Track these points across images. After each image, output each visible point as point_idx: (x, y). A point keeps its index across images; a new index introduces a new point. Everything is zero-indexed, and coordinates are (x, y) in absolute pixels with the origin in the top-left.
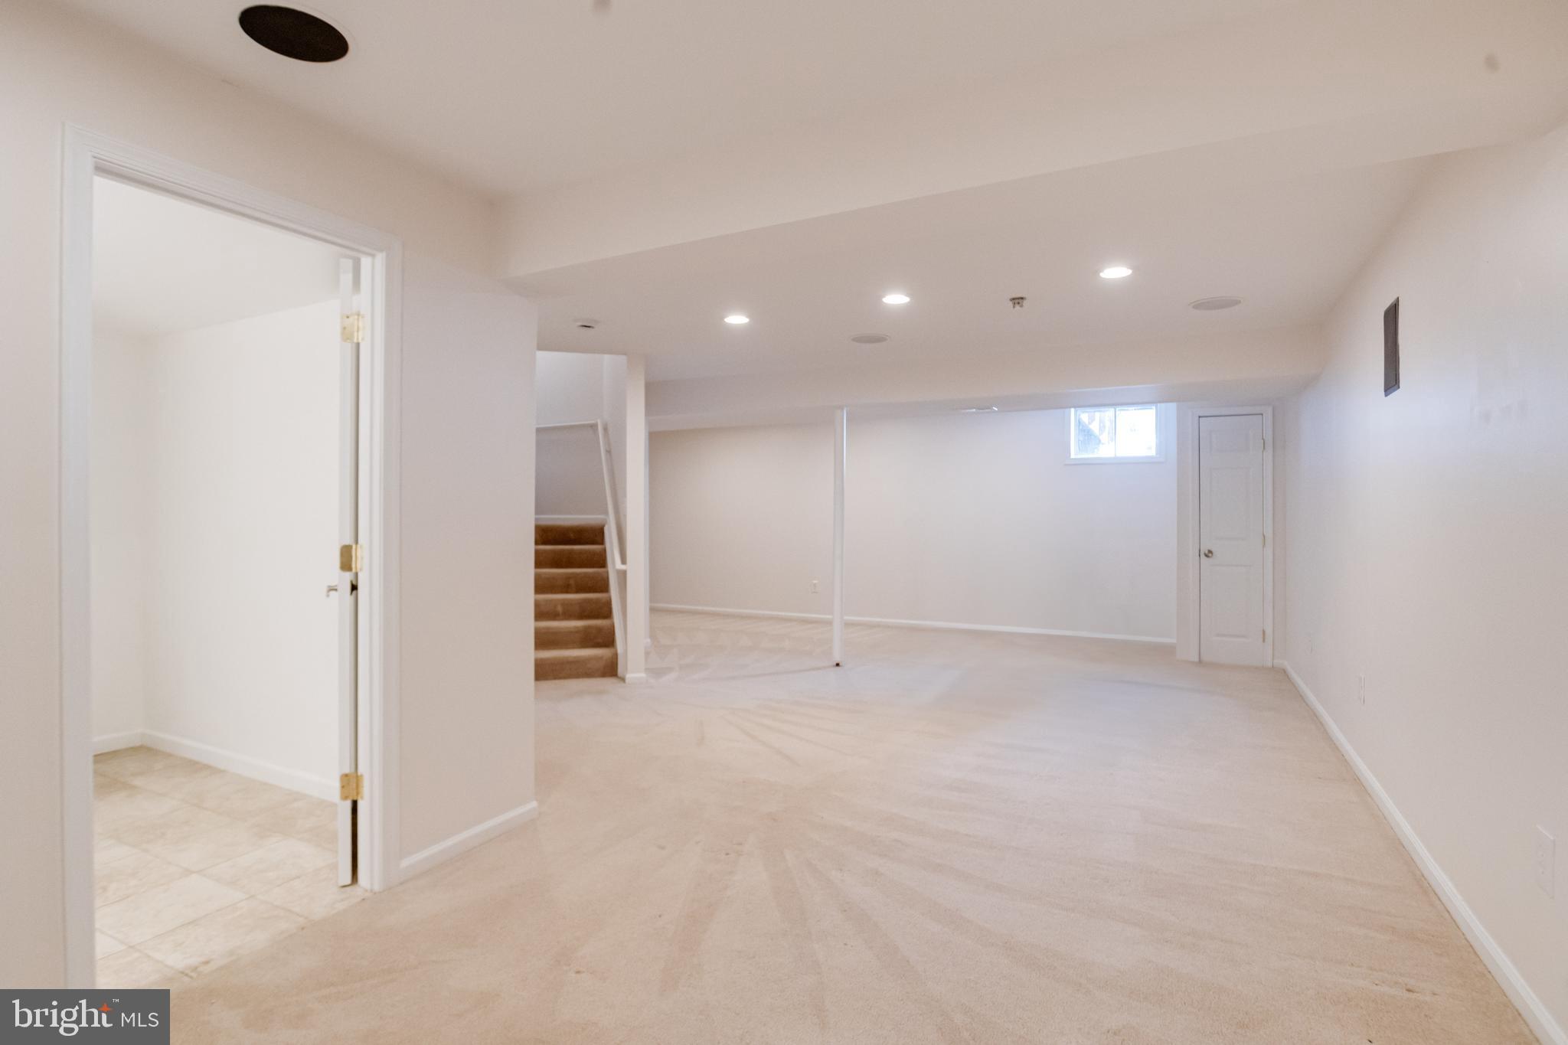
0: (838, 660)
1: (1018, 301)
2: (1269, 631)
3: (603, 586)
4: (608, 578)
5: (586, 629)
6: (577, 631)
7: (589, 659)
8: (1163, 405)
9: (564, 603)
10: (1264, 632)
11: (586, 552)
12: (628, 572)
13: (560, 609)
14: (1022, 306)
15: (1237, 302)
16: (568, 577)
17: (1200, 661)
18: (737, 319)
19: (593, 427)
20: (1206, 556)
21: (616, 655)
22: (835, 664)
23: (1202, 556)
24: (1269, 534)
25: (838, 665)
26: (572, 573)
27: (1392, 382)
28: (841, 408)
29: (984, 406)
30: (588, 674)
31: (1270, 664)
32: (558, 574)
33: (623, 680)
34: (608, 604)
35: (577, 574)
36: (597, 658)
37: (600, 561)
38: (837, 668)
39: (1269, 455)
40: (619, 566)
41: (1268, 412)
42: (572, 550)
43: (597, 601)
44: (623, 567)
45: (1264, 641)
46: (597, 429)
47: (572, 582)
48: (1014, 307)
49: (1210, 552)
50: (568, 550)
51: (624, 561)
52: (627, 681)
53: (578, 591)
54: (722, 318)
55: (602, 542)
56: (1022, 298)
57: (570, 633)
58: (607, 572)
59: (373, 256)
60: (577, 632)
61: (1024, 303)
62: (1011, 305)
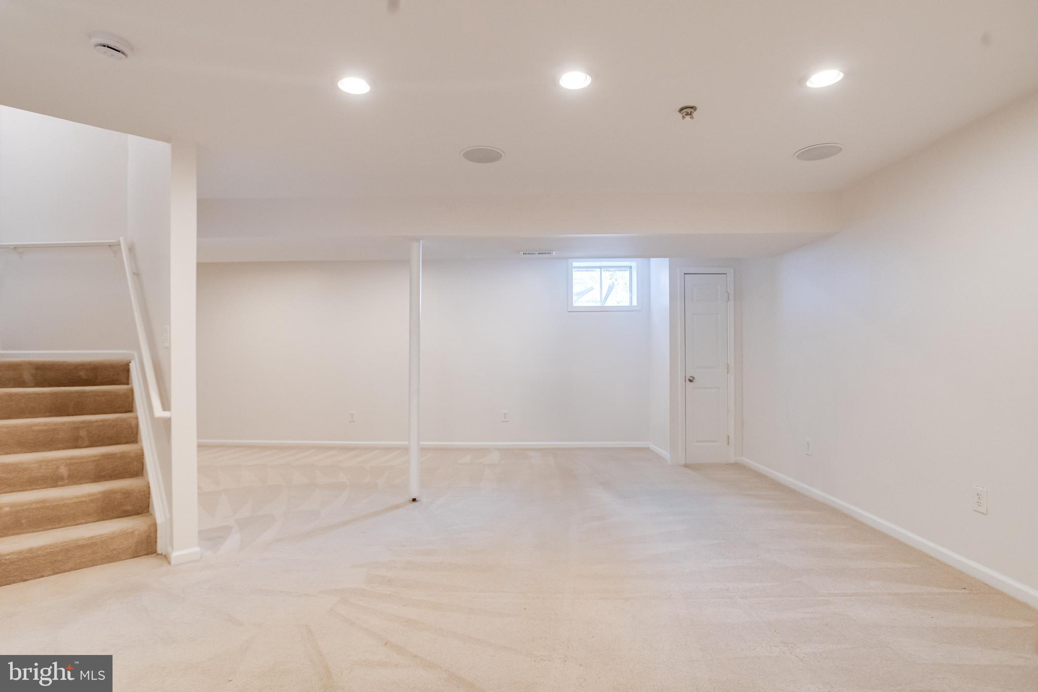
0: (414, 494)
1: (688, 111)
3: (131, 435)
4: (137, 426)
5: (107, 495)
6: (92, 499)
7: (113, 537)
9: (70, 462)
10: (728, 437)
11: (105, 393)
12: (173, 420)
13: (64, 471)
14: (692, 118)
16: (77, 428)
17: (686, 463)
18: (354, 86)
19: (114, 247)
20: (691, 381)
21: (155, 525)
22: (411, 500)
23: (687, 380)
25: (414, 500)
26: (83, 422)
28: (417, 239)
30: (111, 557)
31: (732, 462)
32: (63, 424)
33: (166, 557)
34: (140, 458)
35: (91, 422)
36: (125, 534)
37: (126, 404)
38: (415, 504)
40: (159, 412)
42: (84, 392)
43: (123, 456)
44: (166, 414)
45: (728, 444)
46: (120, 249)
47: (83, 433)
48: (683, 117)
49: (692, 377)
50: (76, 392)
51: (166, 406)
52: (173, 562)
53: (91, 445)
54: (334, 83)
55: (127, 380)
56: (693, 108)
57: (80, 503)
58: (137, 418)
60: (91, 501)
61: (695, 114)
62: (680, 116)
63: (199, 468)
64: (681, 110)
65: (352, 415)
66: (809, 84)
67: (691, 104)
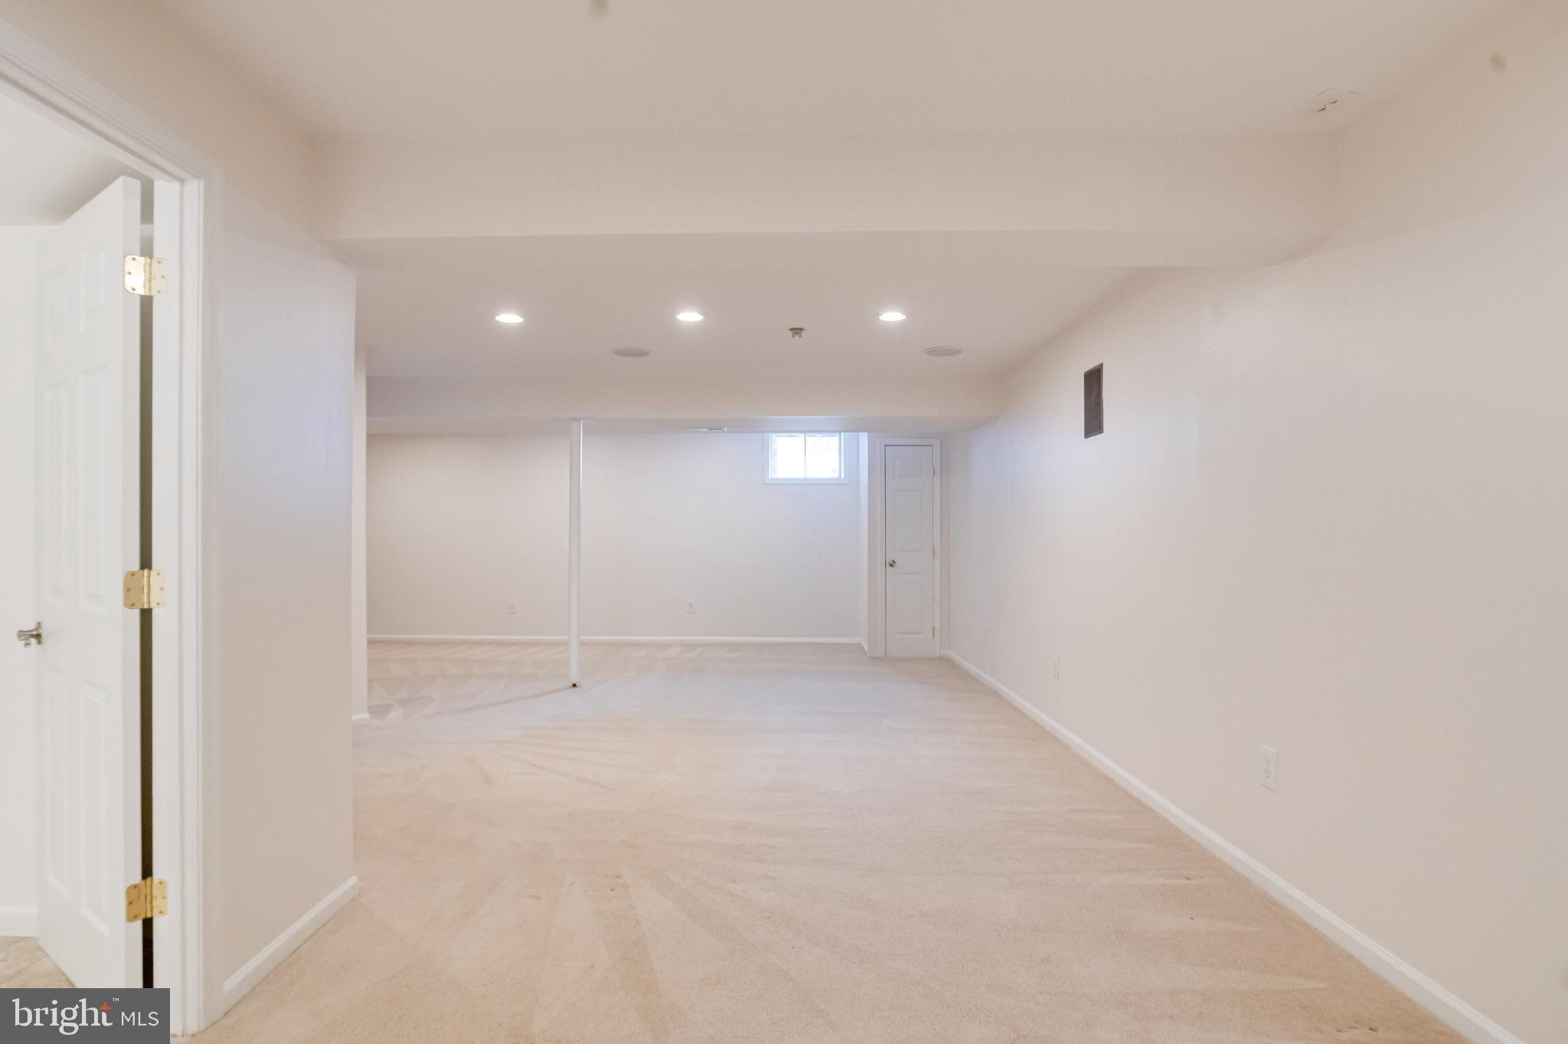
0: (574, 680)
1: (797, 331)
2: (937, 627)
8: (848, 434)
10: (934, 628)
14: (800, 336)
15: (960, 352)
17: (886, 655)
18: (509, 318)
20: (891, 565)
22: (571, 685)
23: (888, 565)
24: (937, 546)
25: (574, 685)
27: (1094, 424)
28: (578, 420)
29: (715, 427)
31: (938, 656)
38: (575, 689)
39: (937, 478)
41: (937, 444)
45: (934, 636)
48: (793, 336)
49: (894, 562)
54: (493, 316)
56: (801, 329)
59: (182, 181)
61: (803, 333)
62: (790, 333)
63: (369, 661)
64: (791, 330)
65: (512, 606)
66: (881, 317)
67: (800, 327)
